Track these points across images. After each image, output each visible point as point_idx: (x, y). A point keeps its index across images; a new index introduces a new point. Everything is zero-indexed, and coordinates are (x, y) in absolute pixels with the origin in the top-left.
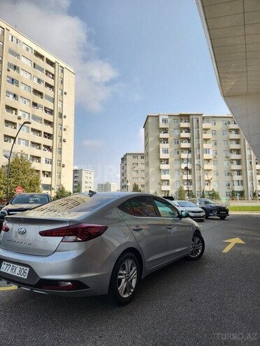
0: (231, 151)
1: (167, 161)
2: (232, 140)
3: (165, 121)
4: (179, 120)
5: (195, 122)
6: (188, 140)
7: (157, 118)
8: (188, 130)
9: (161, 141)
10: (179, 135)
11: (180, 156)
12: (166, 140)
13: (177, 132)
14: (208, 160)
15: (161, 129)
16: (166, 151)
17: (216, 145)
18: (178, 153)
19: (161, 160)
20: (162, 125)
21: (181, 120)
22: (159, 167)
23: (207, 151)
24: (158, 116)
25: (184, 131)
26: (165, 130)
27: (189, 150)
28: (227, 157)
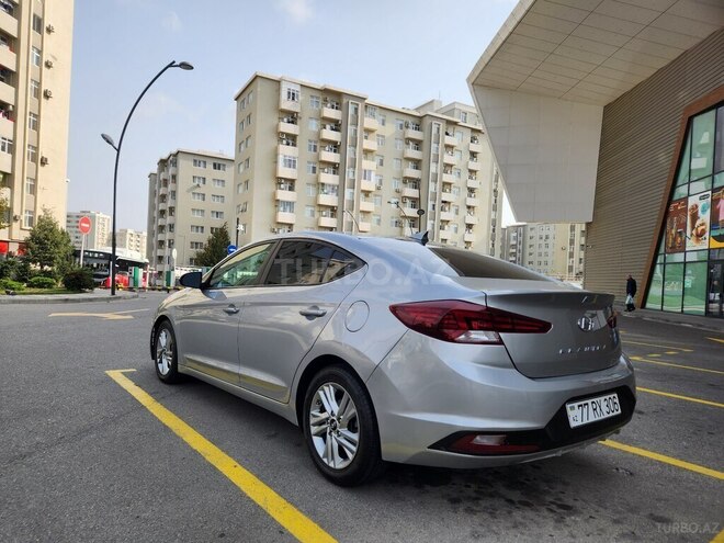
0: (406, 180)
1: (291, 184)
2: (408, 159)
3: (292, 96)
4: (321, 101)
5: (351, 111)
6: (335, 147)
7: (274, 85)
8: (337, 126)
9: (281, 140)
10: (319, 134)
11: (317, 178)
12: (292, 139)
13: (314, 126)
14: (367, 193)
15: (283, 111)
16: (291, 163)
17: (382, 164)
18: (314, 171)
19: (279, 181)
20: (286, 105)
21: (325, 100)
22: (275, 194)
23: (366, 175)
24: (278, 82)
25: (328, 127)
26: (293, 118)
27: (335, 168)
28: (398, 191)
